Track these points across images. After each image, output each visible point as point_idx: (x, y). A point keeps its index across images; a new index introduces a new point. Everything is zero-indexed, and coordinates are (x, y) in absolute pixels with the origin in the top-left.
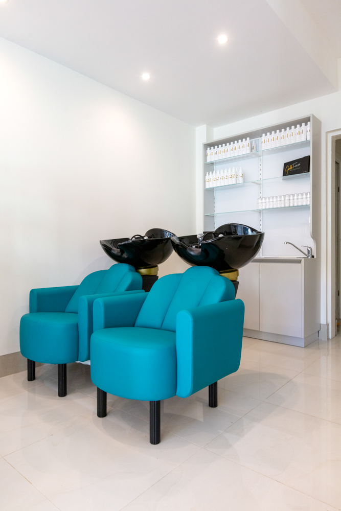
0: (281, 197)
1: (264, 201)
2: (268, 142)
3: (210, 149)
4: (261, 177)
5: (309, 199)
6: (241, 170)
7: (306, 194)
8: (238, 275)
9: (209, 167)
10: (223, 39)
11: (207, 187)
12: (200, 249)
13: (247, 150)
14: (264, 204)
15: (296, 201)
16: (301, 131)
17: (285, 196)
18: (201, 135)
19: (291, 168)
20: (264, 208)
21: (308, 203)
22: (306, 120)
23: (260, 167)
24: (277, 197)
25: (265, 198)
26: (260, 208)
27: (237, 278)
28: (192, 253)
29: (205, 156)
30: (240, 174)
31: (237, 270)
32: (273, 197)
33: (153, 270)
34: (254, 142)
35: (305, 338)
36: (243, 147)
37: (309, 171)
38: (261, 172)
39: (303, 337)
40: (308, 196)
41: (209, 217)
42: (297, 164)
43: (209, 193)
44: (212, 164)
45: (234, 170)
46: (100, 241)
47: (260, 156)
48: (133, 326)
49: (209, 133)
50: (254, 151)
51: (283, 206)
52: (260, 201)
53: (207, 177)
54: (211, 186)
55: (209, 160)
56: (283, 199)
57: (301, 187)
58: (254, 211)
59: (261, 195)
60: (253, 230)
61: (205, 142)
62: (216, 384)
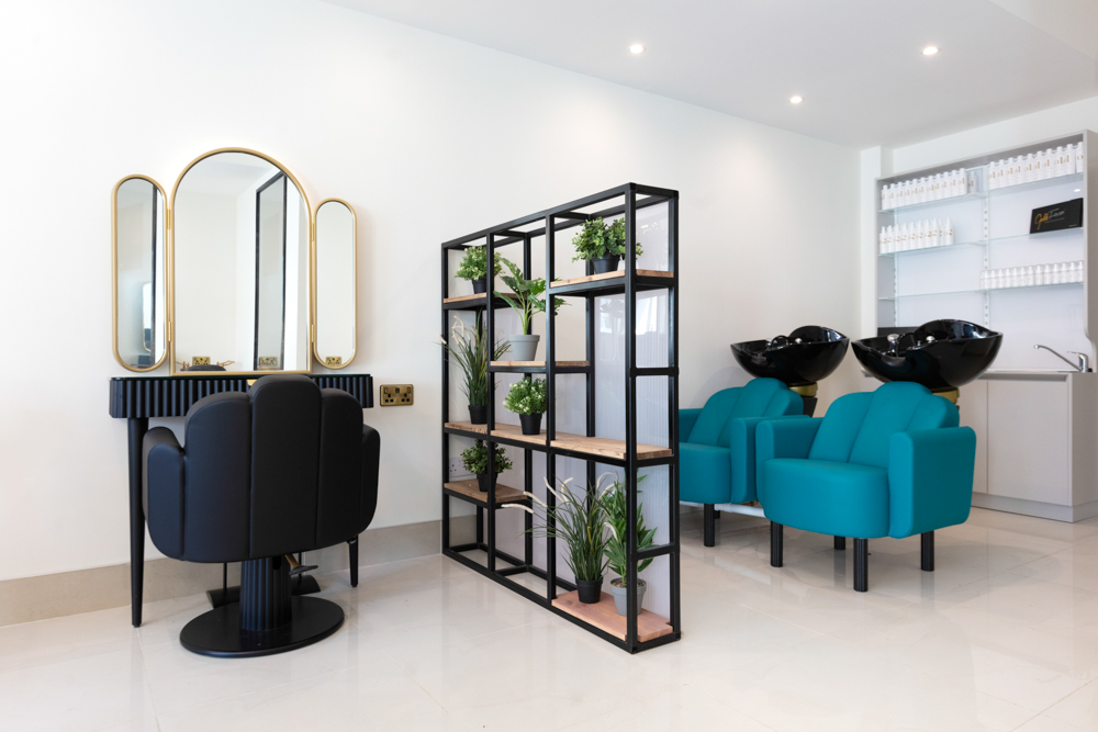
0: (1026, 268)
1: (993, 275)
2: (999, 176)
3: (889, 187)
4: (986, 232)
5: (1081, 273)
6: (948, 222)
7: (1077, 264)
8: (958, 396)
9: (885, 218)
10: (930, 51)
11: (884, 251)
12: (903, 358)
13: (962, 190)
14: (994, 281)
15: (1056, 275)
16: (1064, 158)
17: (1034, 267)
18: (870, 165)
19: (1046, 218)
20: (994, 286)
21: (1081, 279)
22: (1076, 139)
23: (986, 216)
24: (1018, 269)
25: (996, 271)
26: (986, 287)
27: (956, 401)
28: (890, 364)
29: (880, 199)
30: (948, 229)
31: (956, 389)
32: (1011, 269)
33: (810, 387)
34: (972, 173)
35: (1074, 507)
36: (953, 183)
37: (1080, 225)
38: (986, 224)
39: (1070, 504)
40: (1081, 267)
41: (886, 303)
42: (1058, 212)
43: (886, 263)
44: (891, 212)
45: (934, 223)
46: (732, 346)
47: (984, 198)
48: (807, 457)
49: (885, 161)
50: (973, 189)
51: (1031, 283)
52: (986, 276)
53: (883, 235)
54: (890, 251)
55: (886, 207)
56: (1030, 272)
57: (1067, 252)
58: (976, 292)
59: (986, 264)
60: (981, 330)
61: (879, 176)
62: (932, 533)
